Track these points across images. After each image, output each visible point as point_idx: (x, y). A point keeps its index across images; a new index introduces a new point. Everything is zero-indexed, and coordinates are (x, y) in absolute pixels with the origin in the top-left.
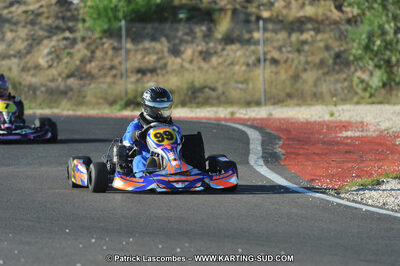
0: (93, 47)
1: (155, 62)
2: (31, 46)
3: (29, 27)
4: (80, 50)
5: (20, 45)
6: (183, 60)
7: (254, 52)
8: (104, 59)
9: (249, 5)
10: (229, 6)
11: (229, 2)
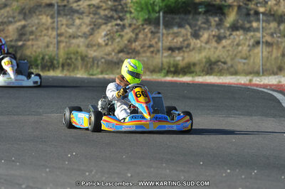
0: (137, 31)
1: (181, 42)
2: (93, 29)
3: (92, 16)
4: (128, 33)
5: (85, 29)
6: (201, 42)
7: (252, 37)
8: (144, 40)
9: (250, 3)
10: (235, 4)
11: (234, 1)
